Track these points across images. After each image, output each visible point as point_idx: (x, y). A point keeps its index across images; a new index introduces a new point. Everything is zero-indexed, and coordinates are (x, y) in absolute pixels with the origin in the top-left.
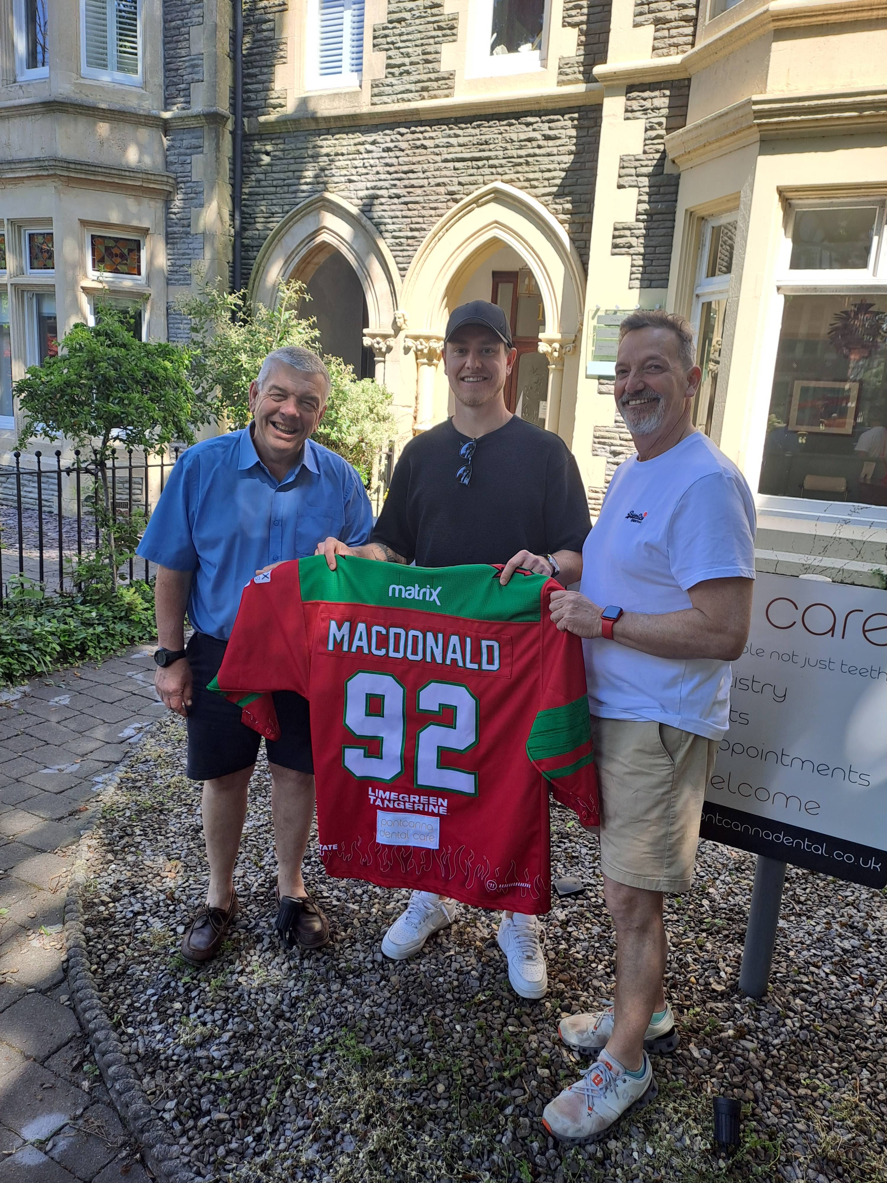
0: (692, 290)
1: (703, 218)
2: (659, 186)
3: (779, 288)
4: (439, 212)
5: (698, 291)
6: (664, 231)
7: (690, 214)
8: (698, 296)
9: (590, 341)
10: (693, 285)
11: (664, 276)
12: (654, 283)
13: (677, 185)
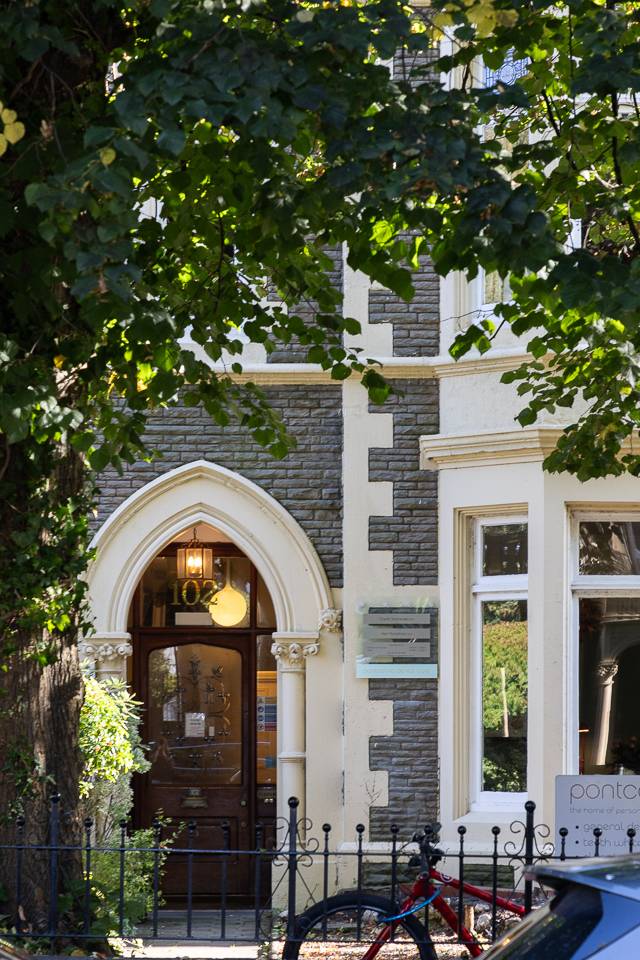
0: (469, 588)
1: (471, 517)
2: (417, 482)
3: (573, 592)
4: (122, 491)
5: (475, 589)
6: (428, 527)
7: (458, 512)
8: (475, 594)
9: (355, 633)
10: (470, 584)
11: (433, 572)
12: (421, 580)
13: (436, 481)
